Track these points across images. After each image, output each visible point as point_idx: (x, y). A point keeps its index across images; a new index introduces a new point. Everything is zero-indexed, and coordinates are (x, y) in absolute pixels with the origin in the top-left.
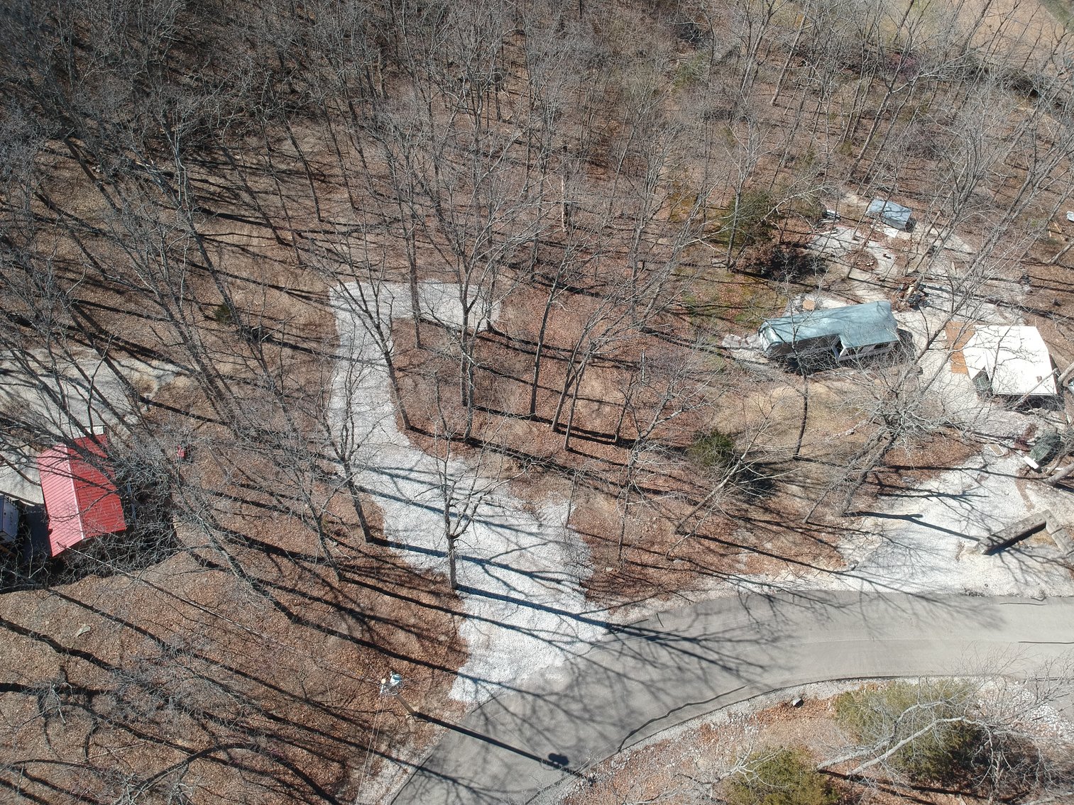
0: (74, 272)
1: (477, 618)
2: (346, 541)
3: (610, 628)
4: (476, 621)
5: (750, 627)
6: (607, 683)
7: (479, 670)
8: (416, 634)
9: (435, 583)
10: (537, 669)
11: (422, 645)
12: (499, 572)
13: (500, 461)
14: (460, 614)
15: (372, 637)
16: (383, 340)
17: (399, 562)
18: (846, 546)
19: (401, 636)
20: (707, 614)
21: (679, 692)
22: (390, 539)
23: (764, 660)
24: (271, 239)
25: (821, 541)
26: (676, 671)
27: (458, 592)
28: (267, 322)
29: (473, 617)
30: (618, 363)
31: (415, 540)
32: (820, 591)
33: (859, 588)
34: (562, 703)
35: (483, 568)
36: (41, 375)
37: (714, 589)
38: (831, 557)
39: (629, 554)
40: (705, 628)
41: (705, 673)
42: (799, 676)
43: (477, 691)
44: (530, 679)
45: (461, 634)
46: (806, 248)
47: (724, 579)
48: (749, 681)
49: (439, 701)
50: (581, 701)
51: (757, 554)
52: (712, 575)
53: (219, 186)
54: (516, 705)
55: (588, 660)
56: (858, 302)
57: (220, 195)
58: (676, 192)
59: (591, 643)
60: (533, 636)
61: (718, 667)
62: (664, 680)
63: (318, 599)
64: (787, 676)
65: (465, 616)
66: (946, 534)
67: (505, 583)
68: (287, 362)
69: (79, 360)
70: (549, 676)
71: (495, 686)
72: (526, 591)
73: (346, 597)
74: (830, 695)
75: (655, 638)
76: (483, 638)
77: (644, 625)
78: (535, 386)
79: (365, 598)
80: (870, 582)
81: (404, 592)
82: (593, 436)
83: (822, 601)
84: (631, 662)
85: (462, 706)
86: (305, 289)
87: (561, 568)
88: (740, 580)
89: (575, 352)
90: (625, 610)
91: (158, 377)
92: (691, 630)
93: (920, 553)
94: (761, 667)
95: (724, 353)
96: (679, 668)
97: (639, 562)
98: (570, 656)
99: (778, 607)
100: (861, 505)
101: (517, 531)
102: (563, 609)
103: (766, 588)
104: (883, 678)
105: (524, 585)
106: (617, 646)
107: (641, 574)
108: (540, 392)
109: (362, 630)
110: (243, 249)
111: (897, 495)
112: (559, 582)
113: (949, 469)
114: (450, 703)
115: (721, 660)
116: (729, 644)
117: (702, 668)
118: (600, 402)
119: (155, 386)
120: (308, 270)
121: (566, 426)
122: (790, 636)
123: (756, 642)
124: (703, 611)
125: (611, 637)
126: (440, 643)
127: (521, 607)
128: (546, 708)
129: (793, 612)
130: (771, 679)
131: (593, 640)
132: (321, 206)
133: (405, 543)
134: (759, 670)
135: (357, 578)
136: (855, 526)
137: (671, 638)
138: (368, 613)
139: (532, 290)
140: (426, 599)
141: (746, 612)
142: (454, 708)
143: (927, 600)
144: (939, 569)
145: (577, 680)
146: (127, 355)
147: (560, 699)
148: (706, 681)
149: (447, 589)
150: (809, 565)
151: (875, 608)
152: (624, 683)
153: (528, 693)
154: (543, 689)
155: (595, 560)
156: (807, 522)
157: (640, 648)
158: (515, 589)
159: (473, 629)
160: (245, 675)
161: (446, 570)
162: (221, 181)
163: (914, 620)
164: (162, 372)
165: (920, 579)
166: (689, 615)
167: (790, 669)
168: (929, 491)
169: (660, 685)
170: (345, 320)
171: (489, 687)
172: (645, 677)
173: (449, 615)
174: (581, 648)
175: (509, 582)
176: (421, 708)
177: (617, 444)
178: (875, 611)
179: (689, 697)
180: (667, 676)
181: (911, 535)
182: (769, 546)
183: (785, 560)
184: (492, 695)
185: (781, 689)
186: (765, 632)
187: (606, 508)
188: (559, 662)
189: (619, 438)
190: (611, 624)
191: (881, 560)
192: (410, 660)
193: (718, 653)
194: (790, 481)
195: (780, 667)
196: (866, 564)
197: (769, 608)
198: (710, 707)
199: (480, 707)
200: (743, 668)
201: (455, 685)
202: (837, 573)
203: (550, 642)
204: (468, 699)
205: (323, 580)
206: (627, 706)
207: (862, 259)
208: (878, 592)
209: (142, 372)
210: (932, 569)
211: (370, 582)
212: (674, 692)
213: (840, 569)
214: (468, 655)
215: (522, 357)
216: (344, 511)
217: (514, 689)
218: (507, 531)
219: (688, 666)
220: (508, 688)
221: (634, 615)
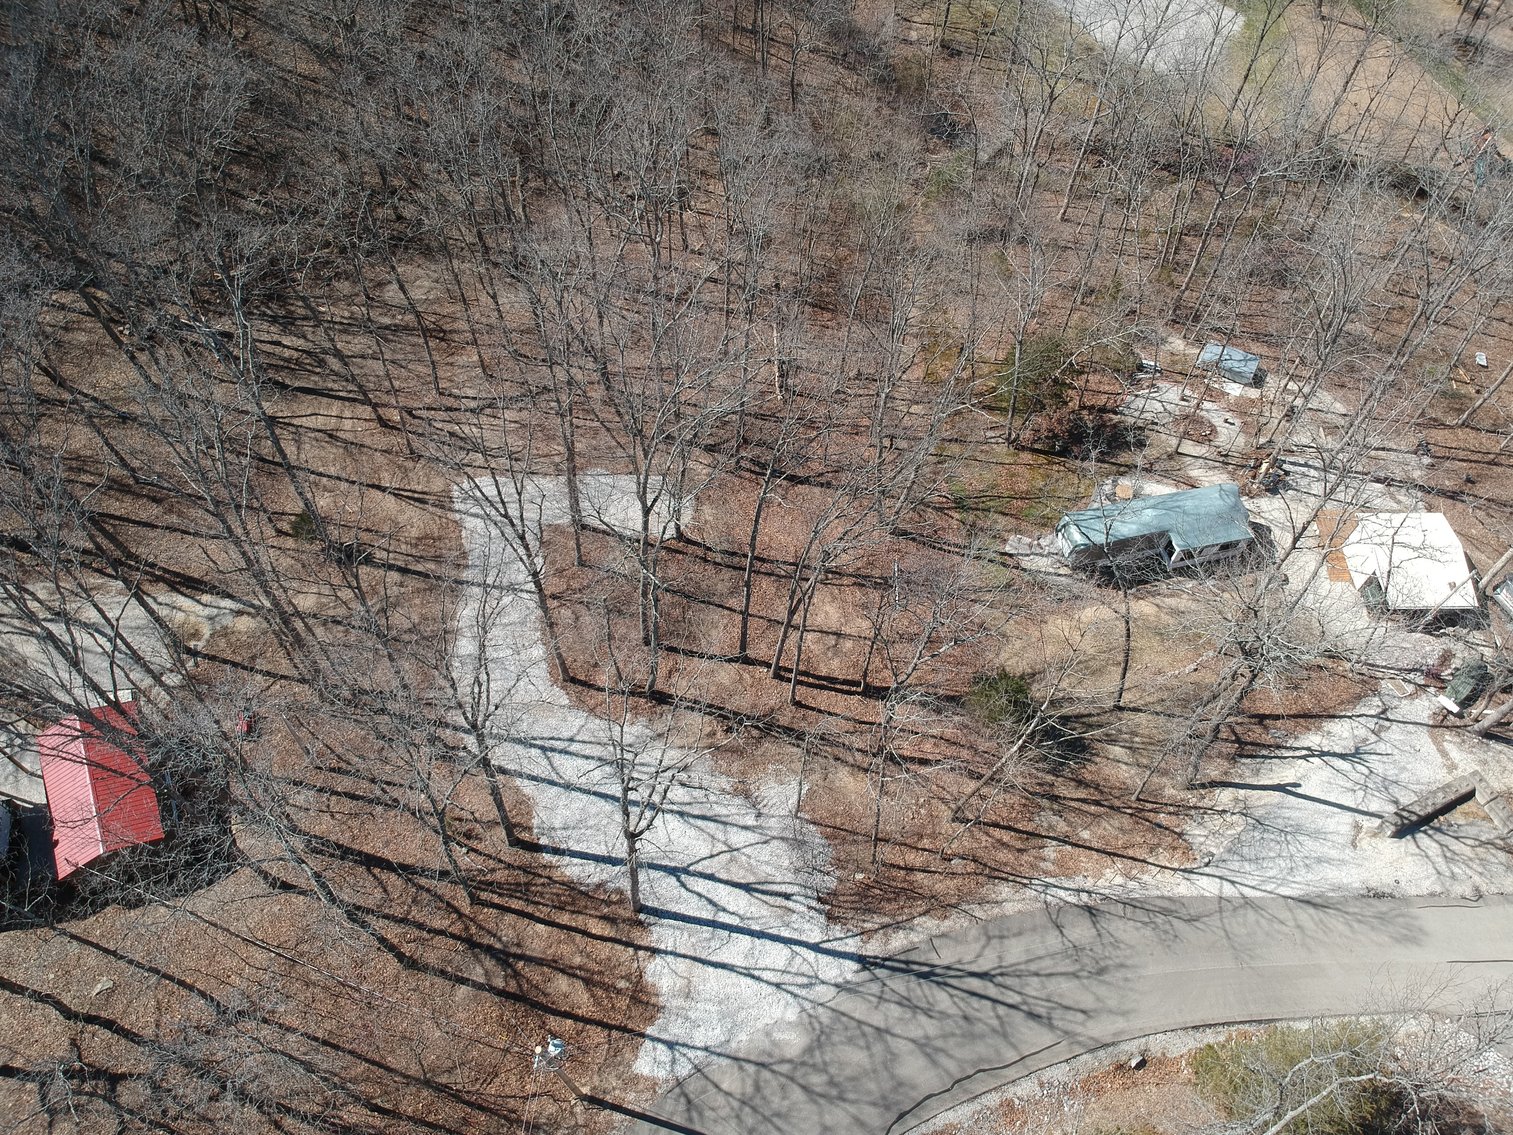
0: (92, 474)
1: (671, 953)
2: (480, 847)
3: (864, 962)
4: (670, 958)
5: (1065, 954)
6: (862, 1042)
7: (675, 1030)
8: (583, 979)
9: (609, 903)
10: (759, 1025)
11: (593, 996)
12: (701, 885)
13: (697, 721)
14: (647, 949)
15: (520, 986)
16: (529, 556)
17: (556, 875)
18: (1195, 832)
19: (562, 983)
20: (1002, 937)
21: (967, 1053)
22: (543, 841)
23: (1087, 1002)
24: (370, 420)
25: (1159, 826)
26: (962, 1022)
27: (642, 917)
28: (365, 537)
29: (666, 952)
30: (861, 580)
31: (578, 841)
32: (1163, 897)
33: (1217, 892)
34: (798, 1074)
35: (679, 880)
36: (44, 620)
37: (1011, 900)
38: (1175, 848)
39: (887, 853)
40: (1000, 957)
41: (1002, 1024)
42: (1137, 1024)
43: (674, 1061)
44: (751, 1041)
45: (648, 978)
46: (1116, 413)
47: (1025, 885)
48: (1066, 1033)
49: (619, 1077)
50: (826, 1072)
51: (1069, 848)
52: (1006, 880)
53: (296, 350)
54: (731, 1080)
55: (833, 1010)
56: (1193, 485)
57: (297, 362)
58: (932, 342)
59: (837, 985)
60: (753, 977)
61: (1021, 1014)
62: (945, 1036)
63: (441, 932)
64: (1120, 1024)
65: (654, 951)
66: (1336, 810)
67: (710, 902)
68: (394, 591)
69: (98, 598)
70: (777, 1036)
71: (699, 1053)
72: (741, 912)
73: (481, 928)
74: (1185, 1050)
75: (929, 975)
76: (680, 983)
77: (913, 956)
78: (745, 614)
79: (508, 929)
80: (1233, 882)
81: (564, 918)
82: (829, 683)
83: (1165, 912)
84: (895, 1011)
85: (654, 1084)
86: (419, 488)
87: (790, 877)
88: (1047, 886)
89: (800, 565)
90: (885, 934)
91: (211, 618)
92: (981, 961)
93: (1301, 838)
94: (1083, 1012)
95: (1009, 561)
96: (966, 1018)
97: (902, 864)
98: (808, 1005)
99: (1103, 923)
100: (1213, 771)
101: (725, 823)
102: (795, 936)
103: (1084, 897)
104: (1260, 1022)
105: (737, 902)
106: (875, 988)
107: (905, 881)
108: (753, 623)
109: (506, 976)
110: (331, 436)
111: (1263, 757)
112: (787, 897)
113: (1334, 717)
114: (636, 1079)
115: (1025, 1003)
116: (1036, 979)
117: (998, 1017)
118: (838, 635)
119: (206, 631)
120: (423, 461)
121: (791, 671)
122: (1122, 966)
123: (1075, 975)
124: (996, 932)
125: (866, 975)
126: (619, 992)
127: (734, 935)
128: (774, 1083)
129: (1124, 930)
130: (1098, 1030)
131: (840, 980)
132: (440, 374)
133: (563, 846)
134: (1080, 1017)
135: (496, 899)
136: (1206, 803)
137: (952, 973)
138: (514, 950)
139: (737, 481)
140: (597, 927)
141: (1057, 933)
142: (641, 1087)
143: (1315, 905)
144: (1329, 861)
145: (818, 1040)
146: (166, 587)
147: (795, 1068)
148: (1005, 1036)
149: (626, 912)
150: (1144, 861)
151: (1241, 920)
152: (886, 1042)
153: (749, 1061)
154: (770, 1055)
155: (839, 864)
156: (1138, 799)
157: (908, 989)
158: (724, 910)
159: (666, 971)
160: (336, 1047)
161: (625, 884)
162: (300, 343)
163: (1298, 936)
164: (216, 611)
165: (1302, 876)
166: (977, 940)
167: (1124, 1014)
168: (1308, 749)
169: (939, 1043)
170: (475, 530)
171: (691, 1054)
172: (916, 1033)
173: (631, 950)
174: (823, 993)
175: (715, 899)
176: (594, 1089)
177: (864, 694)
178: (1242, 925)
179: (981, 1060)
180: (948, 1029)
181: (1287, 813)
182: (1085, 835)
183: (1109, 854)
184: (696, 1067)
185: (1113, 1044)
186: (1086, 960)
187: (852, 786)
188: (792, 1014)
189: (867, 685)
190: (866, 957)
191: (1245, 850)
192: (576, 1018)
193: (1020, 993)
194: (1113, 741)
195: (1111, 1012)
196: (1226, 856)
197: (1090, 925)
198: (1012, 1073)
199: (679, 1084)
200: (1057, 1014)
201: (641, 1054)
202: (1184, 871)
203: (778, 986)
204: (662, 1074)
205: (448, 904)
206: (893, 1077)
207: (1194, 427)
208: (1244, 897)
209: (188, 611)
210: (1319, 860)
211: (516, 904)
212: (958, 1053)
213: (1188, 866)
214: (660, 1009)
215: (727, 574)
216: (476, 802)
217: (728, 1057)
218: (711, 825)
219: (978, 1015)
220: (719, 1055)
221: (898, 941)
